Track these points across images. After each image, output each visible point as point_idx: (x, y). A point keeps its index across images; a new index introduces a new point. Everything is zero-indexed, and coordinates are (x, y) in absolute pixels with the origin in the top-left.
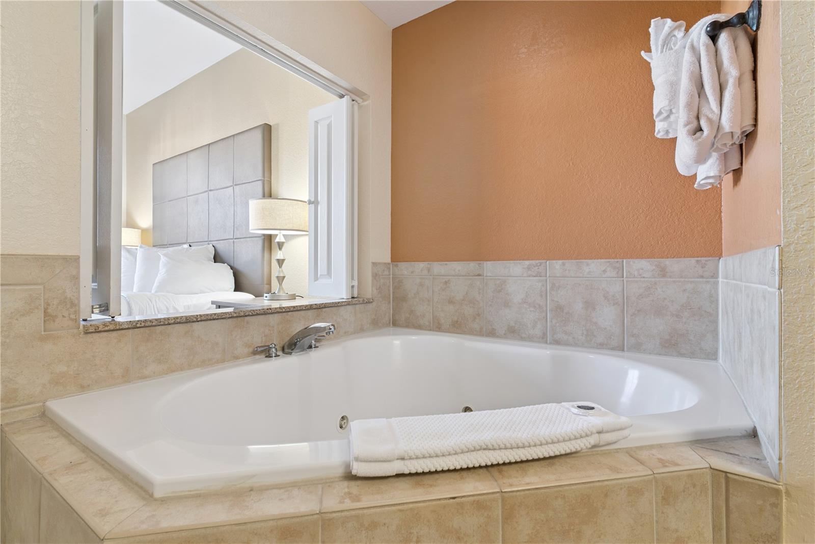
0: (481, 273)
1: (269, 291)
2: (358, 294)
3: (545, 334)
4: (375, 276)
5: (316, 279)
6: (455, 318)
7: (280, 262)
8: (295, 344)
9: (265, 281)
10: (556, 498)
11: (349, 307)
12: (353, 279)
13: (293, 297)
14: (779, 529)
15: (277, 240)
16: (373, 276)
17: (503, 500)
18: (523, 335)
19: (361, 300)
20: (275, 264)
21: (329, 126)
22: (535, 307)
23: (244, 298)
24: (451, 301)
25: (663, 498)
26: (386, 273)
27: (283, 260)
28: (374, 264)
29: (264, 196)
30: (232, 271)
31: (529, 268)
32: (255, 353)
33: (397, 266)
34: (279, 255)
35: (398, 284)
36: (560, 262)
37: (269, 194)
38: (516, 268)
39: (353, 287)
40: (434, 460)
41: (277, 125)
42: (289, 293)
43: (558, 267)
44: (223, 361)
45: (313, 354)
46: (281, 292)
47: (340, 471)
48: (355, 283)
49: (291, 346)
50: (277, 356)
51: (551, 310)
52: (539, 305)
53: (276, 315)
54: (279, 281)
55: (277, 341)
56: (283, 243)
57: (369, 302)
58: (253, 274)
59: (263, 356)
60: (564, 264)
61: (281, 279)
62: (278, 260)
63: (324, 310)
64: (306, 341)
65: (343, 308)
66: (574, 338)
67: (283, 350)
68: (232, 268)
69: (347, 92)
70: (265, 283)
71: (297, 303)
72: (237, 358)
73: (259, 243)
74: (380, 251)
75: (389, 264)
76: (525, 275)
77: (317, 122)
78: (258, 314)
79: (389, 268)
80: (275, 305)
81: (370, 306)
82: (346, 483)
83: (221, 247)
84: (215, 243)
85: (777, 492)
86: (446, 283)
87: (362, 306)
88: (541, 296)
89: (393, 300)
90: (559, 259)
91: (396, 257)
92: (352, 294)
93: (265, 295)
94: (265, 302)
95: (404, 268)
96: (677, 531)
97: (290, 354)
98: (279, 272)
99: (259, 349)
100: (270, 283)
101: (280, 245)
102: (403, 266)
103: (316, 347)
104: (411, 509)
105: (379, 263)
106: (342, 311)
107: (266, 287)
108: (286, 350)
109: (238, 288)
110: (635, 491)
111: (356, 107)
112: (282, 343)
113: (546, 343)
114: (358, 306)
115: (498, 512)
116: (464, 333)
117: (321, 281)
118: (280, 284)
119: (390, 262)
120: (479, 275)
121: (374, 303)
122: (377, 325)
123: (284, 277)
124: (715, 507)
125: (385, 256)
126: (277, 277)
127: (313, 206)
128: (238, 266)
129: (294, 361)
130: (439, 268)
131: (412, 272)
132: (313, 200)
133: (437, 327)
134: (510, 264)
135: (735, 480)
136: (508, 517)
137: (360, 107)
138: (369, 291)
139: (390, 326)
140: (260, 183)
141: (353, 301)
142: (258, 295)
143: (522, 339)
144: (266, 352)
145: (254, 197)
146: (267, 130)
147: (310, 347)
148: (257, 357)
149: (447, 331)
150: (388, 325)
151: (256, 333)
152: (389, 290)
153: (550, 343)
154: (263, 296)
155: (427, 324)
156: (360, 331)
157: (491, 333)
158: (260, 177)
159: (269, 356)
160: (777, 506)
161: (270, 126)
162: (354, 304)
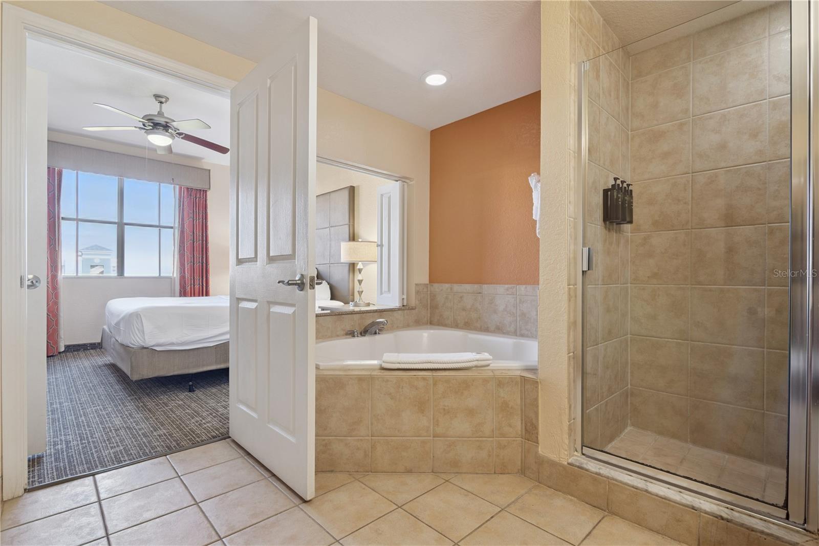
0: (481, 292)
1: (353, 301)
2: (407, 303)
3: (516, 331)
4: (418, 292)
5: (381, 293)
6: (466, 320)
7: (360, 282)
8: (367, 331)
9: (351, 294)
10: (453, 380)
11: (400, 312)
12: (403, 294)
13: (368, 305)
14: (538, 395)
15: (358, 267)
16: (416, 293)
17: (433, 378)
18: (504, 331)
19: (407, 307)
20: (356, 283)
21: (389, 198)
22: (510, 314)
23: (337, 304)
24: (464, 309)
25: (498, 385)
26: (425, 290)
27: (362, 280)
28: (416, 285)
29: (350, 240)
30: (329, 286)
31: (507, 290)
32: (347, 334)
33: (432, 285)
34: (359, 277)
35: (433, 297)
36: (524, 286)
37: (353, 238)
38: (501, 289)
39: (403, 299)
40: (411, 365)
41: (358, 186)
42: (366, 302)
43: (523, 289)
44: (332, 337)
45: (377, 337)
46: (361, 301)
47: (379, 367)
48: (405, 297)
49: (364, 332)
50: (357, 336)
51: (519, 316)
52: (513, 313)
53: (357, 315)
54: (359, 294)
55: (358, 329)
56: (362, 269)
57: (412, 309)
58: (342, 288)
59: (351, 336)
60: (526, 288)
61: (360, 293)
62: (359, 281)
63: (384, 313)
64: (373, 329)
65: (395, 312)
66: (531, 333)
67: (361, 334)
68: (329, 284)
69: (399, 179)
70: (350, 294)
71: (371, 308)
72: (338, 336)
73: (347, 268)
74: (422, 276)
75: (427, 284)
76: (505, 294)
77: (382, 195)
78: (348, 314)
79: (427, 287)
80: (357, 309)
81: (414, 311)
82: (380, 371)
83: (321, 268)
84: (317, 266)
85: (537, 382)
86: (461, 297)
87: (408, 311)
88: (514, 307)
89: (430, 308)
90: (524, 284)
91: (432, 281)
92: (403, 303)
93: (351, 303)
94: (351, 307)
95: (437, 287)
96: (504, 398)
97: (365, 336)
98: (359, 288)
99: (349, 332)
100: (353, 295)
101: (360, 271)
102: (436, 285)
103: (379, 333)
104: (400, 377)
105: (420, 284)
106: (395, 314)
107: (351, 297)
108: (363, 334)
109: (333, 298)
110: (486, 381)
111: (406, 186)
112: (361, 330)
113: (517, 336)
114: (406, 311)
115: (431, 382)
116: (471, 329)
117: (384, 295)
118: (360, 296)
119: (428, 283)
120: (480, 293)
121: (417, 310)
122: (418, 323)
123: (362, 292)
124: (521, 391)
125: (425, 279)
126: (358, 291)
127: (379, 248)
128: (333, 282)
129: (366, 339)
130: (457, 288)
131: (441, 290)
132: (379, 244)
133: (456, 326)
134: (498, 286)
135: (527, 380)
136: (435, 384)
137: (408, 185)
138: (413, 302)
139: (428, 323)
140: (347, 227)
141: (404, 308)
142: (346, 303)
143: (504, 333)
144: (352, 334)
145: (344, 240)
146: (352, 190)
147: (375, 333)
148: (348, 336)
149: (462, 328)
150: (427, 324)
151: (347, 324)
152: (427, 301)
153: (519, 336)
154: (349, 303)
155: (450, 323)
156: (407, 326)
157: (486, 330)
158: (347, 221)
159: (354, 336)
160: (537, 387)
161: (354, 187)
162: (403, 310)
